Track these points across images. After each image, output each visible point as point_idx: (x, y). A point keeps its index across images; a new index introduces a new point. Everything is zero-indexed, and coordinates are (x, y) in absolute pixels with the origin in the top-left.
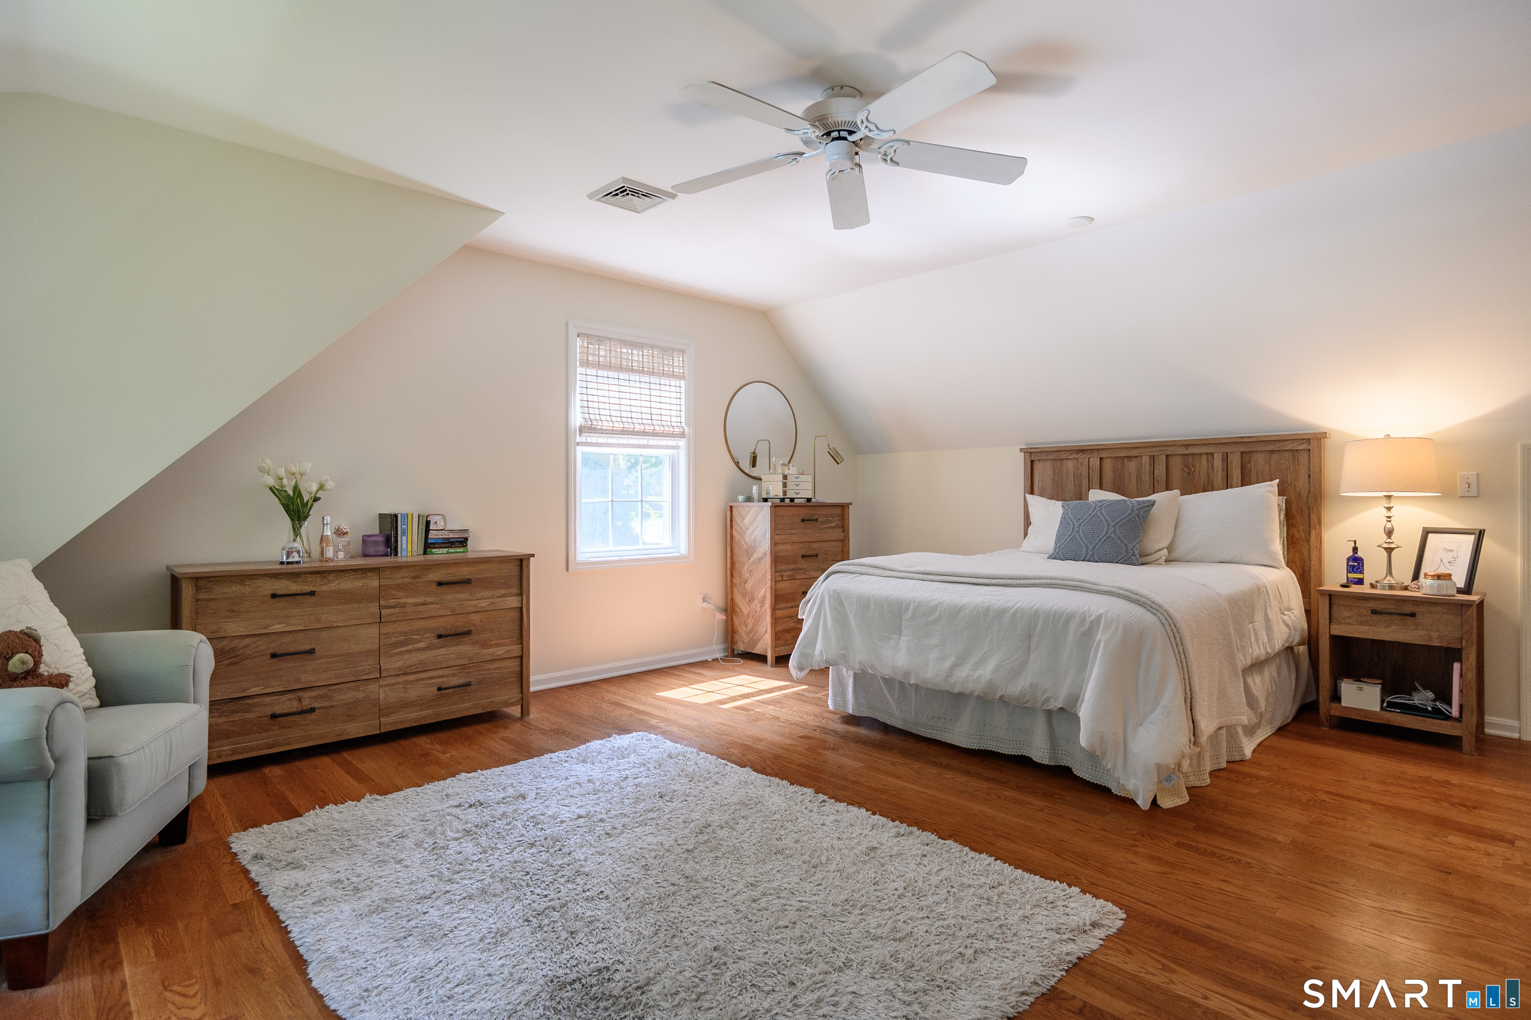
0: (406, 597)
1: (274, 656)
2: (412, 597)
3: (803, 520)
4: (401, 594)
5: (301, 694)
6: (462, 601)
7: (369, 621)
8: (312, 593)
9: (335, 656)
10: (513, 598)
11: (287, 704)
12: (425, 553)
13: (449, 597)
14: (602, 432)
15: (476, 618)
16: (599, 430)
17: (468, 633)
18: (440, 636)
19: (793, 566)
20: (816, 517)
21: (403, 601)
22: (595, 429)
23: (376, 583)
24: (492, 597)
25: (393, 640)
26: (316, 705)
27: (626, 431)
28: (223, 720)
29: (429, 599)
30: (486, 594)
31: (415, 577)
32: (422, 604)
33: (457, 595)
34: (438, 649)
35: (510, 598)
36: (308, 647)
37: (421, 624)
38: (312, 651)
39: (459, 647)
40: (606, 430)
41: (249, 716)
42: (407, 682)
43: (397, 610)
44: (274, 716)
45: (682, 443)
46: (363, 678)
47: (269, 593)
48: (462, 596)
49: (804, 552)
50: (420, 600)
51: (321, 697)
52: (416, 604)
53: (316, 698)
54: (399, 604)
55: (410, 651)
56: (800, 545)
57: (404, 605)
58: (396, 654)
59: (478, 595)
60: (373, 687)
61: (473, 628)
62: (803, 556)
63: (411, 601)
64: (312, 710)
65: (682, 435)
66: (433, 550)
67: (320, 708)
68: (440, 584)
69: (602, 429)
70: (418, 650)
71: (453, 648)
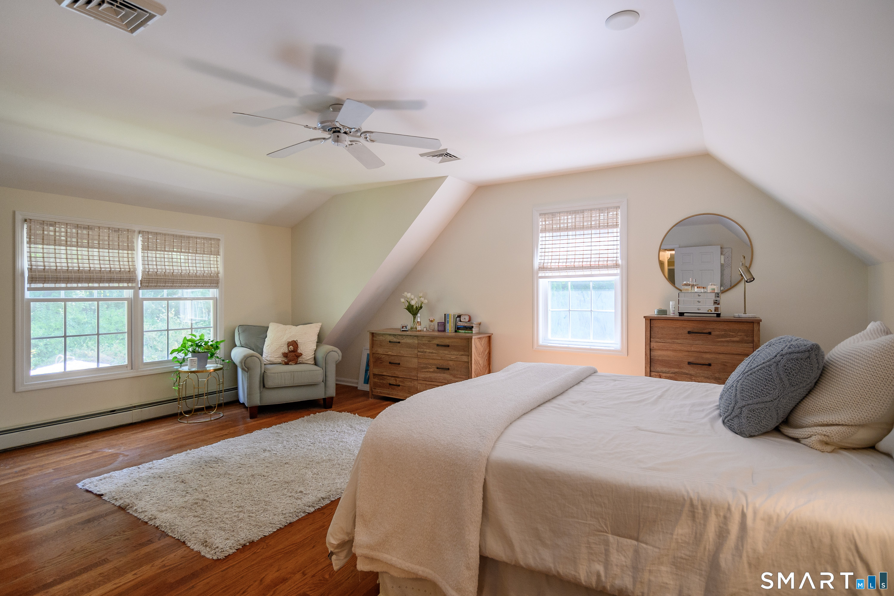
0: (426, 349)
1: (390, 363)
2: (428, 349)
3: (689, 332)
4: (425, 347)
5: (396, 378)
6: (446, 354)
7: (414, 356)
8: (399, 342)
9: (405, 367)
10: (466, 357)
11: (393, 381)
12: (456, 331)
13: (441, 352)
14: (551, 269)
15: (451, 363)
16: (549, 268)
17: (448, 369)
18: (438, 368)
19: (676, 370)
20: (710, 331)
21: (425, 350)
22: (547, 268)
23: (416, 342)
24: (457, 355)
25: (422, 366)
26: (400, 384)
27: (568, 268)
28: (378, 381)
29: (434, 351)
30: (455, 353)
31: (429, 341)
32: (432, 353)
33: (444, 352)
34: (437, 373)
35: (464, 357)
36: (398, 362)
37: (431, 361)
38: (399, 364)
39: (445, 375)
40: (554, 268)
41: (384, 382)
42: (426, 384)
43: (422, 354)
44: (390, 384)
45: (617, 271)
46: (412, 378)
47: (389, 340)
48: (446, 352)
49: (691, 360)
50: (431, 351)
51: (402, 381)
52: (430, 353)
53: (400, 381)
54: (424, 351)
55: (427, 372)
56: (687, 354)
57: (425, 352)
58: (423, 372)
59: (452, 353)
60: (416, 383)
61: (450, 368)
62: (689, 363)
63: (428, 351)
64: (399, 386)
65: (616, 266)
66: (459, 331)
67: (401, 385)
68: (438, 345)
69: (551, 268)
70: (430, 372)
71: (443, 375)
